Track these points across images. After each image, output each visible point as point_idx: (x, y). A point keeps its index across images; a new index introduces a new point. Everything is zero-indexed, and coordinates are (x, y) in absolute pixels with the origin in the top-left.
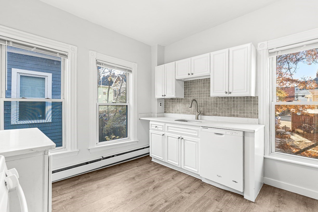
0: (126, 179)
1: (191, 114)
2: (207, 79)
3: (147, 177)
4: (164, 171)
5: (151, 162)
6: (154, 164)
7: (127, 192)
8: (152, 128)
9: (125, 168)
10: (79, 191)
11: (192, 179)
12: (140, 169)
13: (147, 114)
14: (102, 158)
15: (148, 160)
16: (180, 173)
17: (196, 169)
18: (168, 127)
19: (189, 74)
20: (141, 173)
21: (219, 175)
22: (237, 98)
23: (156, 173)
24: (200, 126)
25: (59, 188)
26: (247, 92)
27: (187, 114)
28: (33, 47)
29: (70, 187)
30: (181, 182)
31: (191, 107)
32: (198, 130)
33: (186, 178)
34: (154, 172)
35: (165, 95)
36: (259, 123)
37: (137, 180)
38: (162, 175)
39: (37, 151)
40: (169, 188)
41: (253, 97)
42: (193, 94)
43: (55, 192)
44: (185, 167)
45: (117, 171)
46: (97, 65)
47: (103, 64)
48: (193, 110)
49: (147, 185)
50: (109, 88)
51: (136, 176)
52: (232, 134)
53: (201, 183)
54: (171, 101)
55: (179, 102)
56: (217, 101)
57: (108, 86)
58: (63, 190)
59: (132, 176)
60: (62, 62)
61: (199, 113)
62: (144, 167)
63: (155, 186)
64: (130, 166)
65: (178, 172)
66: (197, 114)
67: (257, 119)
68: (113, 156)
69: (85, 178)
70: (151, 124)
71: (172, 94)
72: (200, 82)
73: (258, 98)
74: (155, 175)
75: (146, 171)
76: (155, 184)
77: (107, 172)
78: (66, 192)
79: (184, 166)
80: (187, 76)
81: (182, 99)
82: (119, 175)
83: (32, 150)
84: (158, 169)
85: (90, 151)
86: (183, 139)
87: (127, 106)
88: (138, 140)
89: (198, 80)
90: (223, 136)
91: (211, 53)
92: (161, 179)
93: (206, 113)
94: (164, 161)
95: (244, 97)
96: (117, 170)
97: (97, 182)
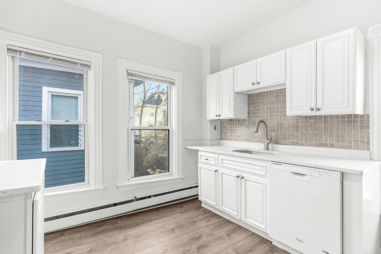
0: (163, 230)
1: (258, 141)
2: (282, 89)
3: (192, 230)
4: (216, 222)
5: (201, 207)
6: (204, 210)
7: (161, 251)
8: (202, 160)
9: (164, 215)
10: (100, 242)
11: (257, 239)
12: (184, 217)
13: (196, 141)
14: (135, 198)
15: (196, 204)
16: (240, 227)
17: (263, 224)
18: (222, 160)
19: (254, 84)
20: (184, 223)
21: (299, 239)
22: (332, 117)
23: (205, 225)
24: (269, 161)
25: (77, 236)
26: (348, 107)
27: (252, 142)
28: (49, 58)
29: (90, 236)
30: (239, 241)
31: (257, 132)
32: (266, 166)
33: (248, 236)
34: (203, 224)
35: (220, 115)
36: (372, 159)
37: (178, 233)
38: (213, 228)
39: (12, 194)
40: (220, 250)
41: (361, 115)
42: (261, 113)
43: (72, 240)
44: (247, 219)
45: (153, 218)
46: (128, 77)
47: (136, 76)
48: (260, 136)
49: (190, 243)
50: (157, 108)
51: (176, 227)
52: (322, 175)
53: (271, 248)
54: (229, 124)
55: (241, 124)
56: (298, 123)
57: (156, 106)
58: (81, 238)
59: (171, 227)
60: (85, 74)
61: (269, 141)
62: (190, 214)
63: (201, 245)
64: (171, 211)
65: (237, 226)
66: (266, 142)
67: (368, 152)
68: (150, 197)
69: (112, 224)
70: (201, 156)
71: (230, 113)
72: (270, 95)
73: (368, 117)
74: (203, 227)
75: (192, 220)
76: (201, 242)
77: (140, 218)
78: (84, 241)
79: (245, 218)
80: (251, 87)
81: (244, 120)
82: (154, 224)
83: (5, 193)
84: (208, 219)
85: (119, 189)
86: (243, 178)
87: (169, 130)
88: (184, 177)
89: (268, 92)
90: (306, 177)
91: (287, 50)
92: (210, 235)
93: (281, 141)
94: (217, 207)
95: (343, 116)
96: (153, 216)
97: (125, 231)
